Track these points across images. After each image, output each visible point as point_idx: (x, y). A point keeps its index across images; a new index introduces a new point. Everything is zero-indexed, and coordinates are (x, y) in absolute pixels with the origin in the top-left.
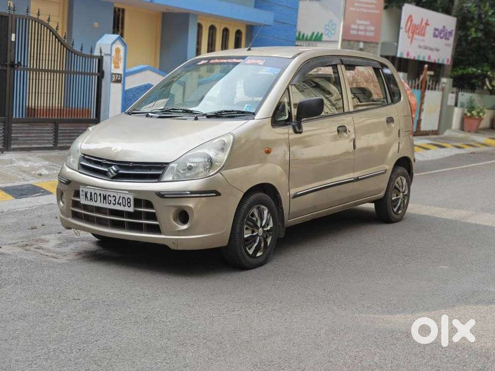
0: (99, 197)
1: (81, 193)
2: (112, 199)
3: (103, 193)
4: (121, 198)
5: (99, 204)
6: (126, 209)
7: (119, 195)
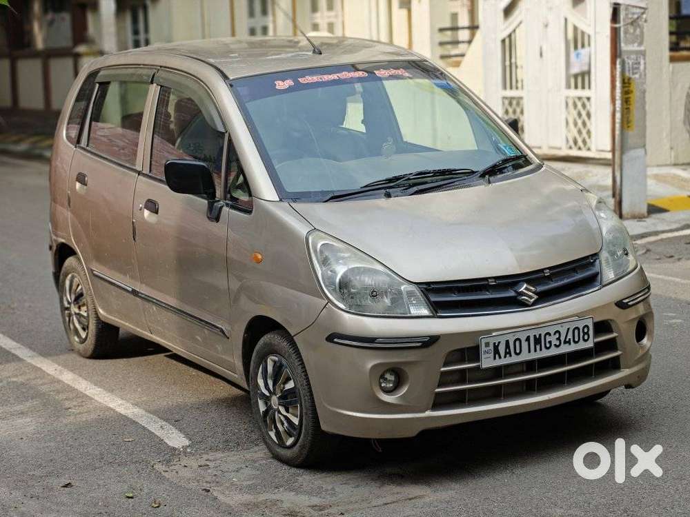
0: (525, 345)
1: (483, 348)
2: (553, 339)
3: (531, 334)
4: (571, 331)
5: (525, 356)
6: (582, 345)
7: (566, 326)
